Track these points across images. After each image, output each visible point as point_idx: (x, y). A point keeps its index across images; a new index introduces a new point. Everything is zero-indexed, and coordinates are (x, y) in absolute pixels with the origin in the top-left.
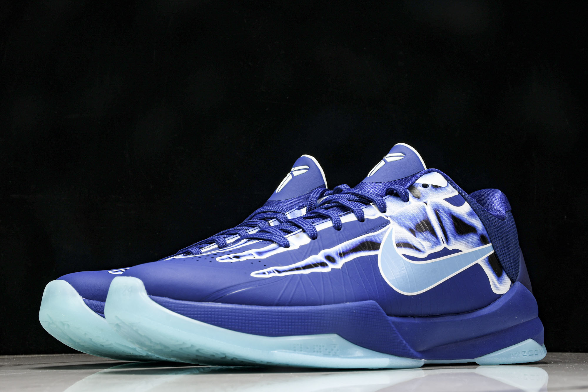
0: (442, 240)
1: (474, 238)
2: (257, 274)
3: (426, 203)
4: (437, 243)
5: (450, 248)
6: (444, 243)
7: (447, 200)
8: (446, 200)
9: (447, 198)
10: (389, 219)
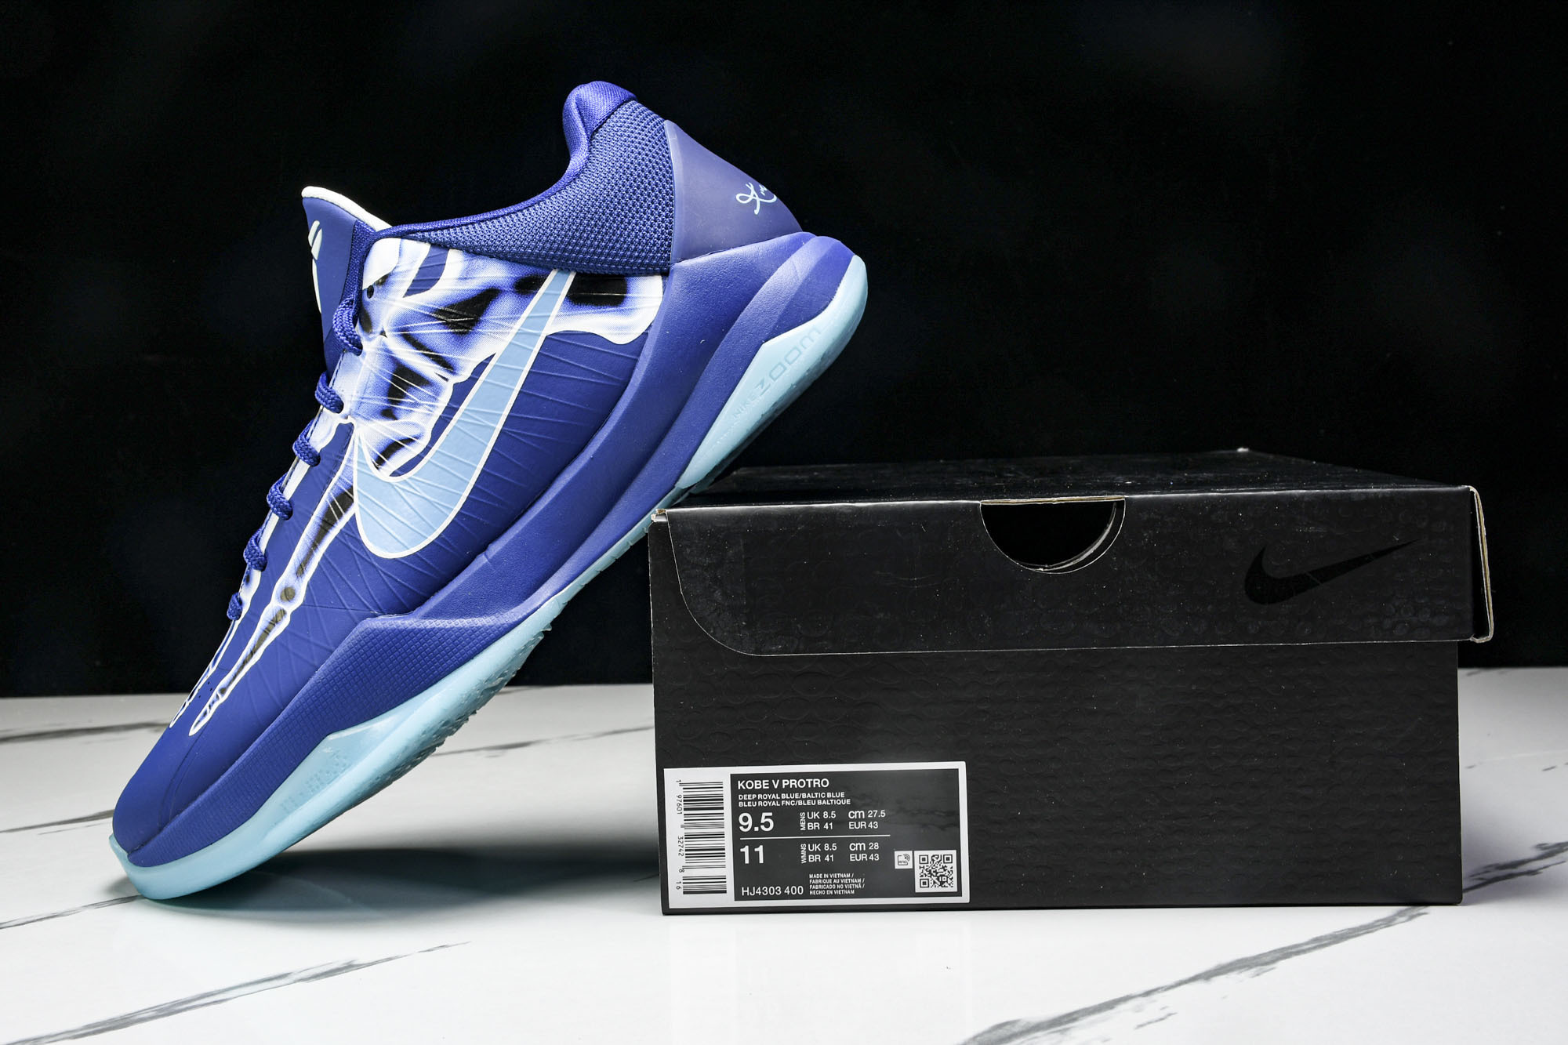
0: (441, 379)
1: (504, 305)
2: (195, 726)
3: (383, 333)
4: (437, 392)
5: (464, 375)
6: (446, 380)
7: (410, 292)
8: (409, 295)
9: (408, 290)
10: (350, 420)
